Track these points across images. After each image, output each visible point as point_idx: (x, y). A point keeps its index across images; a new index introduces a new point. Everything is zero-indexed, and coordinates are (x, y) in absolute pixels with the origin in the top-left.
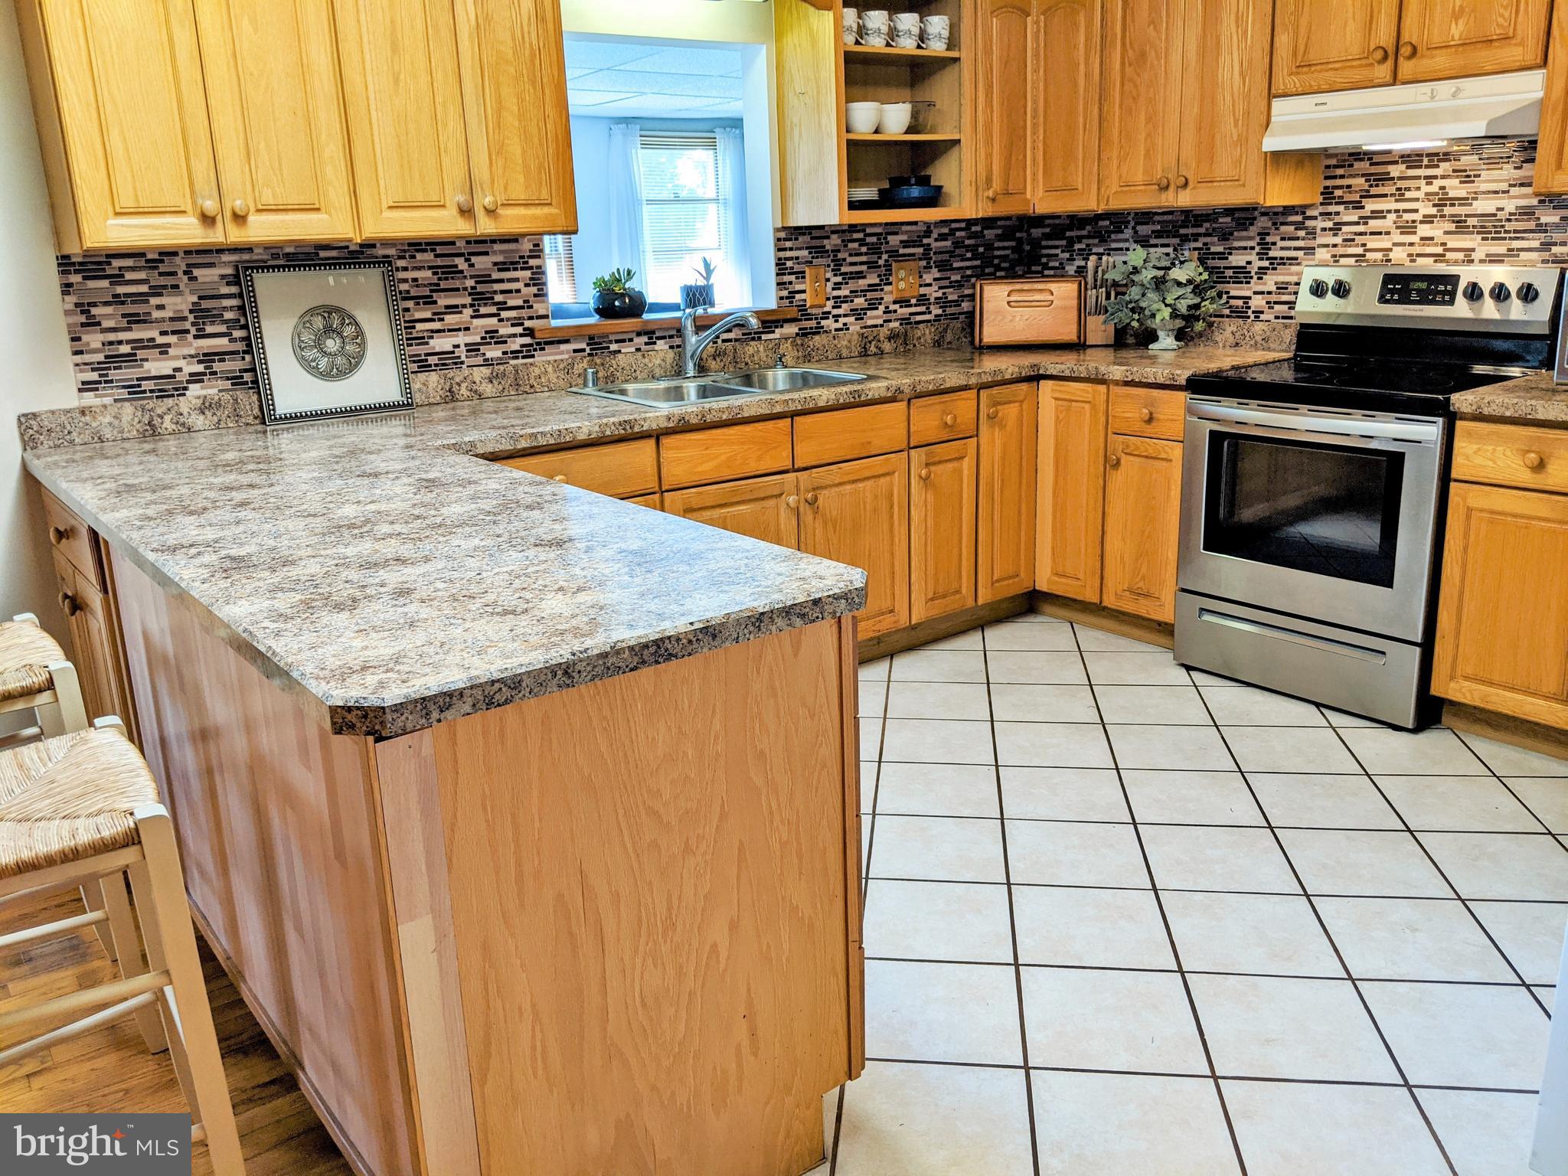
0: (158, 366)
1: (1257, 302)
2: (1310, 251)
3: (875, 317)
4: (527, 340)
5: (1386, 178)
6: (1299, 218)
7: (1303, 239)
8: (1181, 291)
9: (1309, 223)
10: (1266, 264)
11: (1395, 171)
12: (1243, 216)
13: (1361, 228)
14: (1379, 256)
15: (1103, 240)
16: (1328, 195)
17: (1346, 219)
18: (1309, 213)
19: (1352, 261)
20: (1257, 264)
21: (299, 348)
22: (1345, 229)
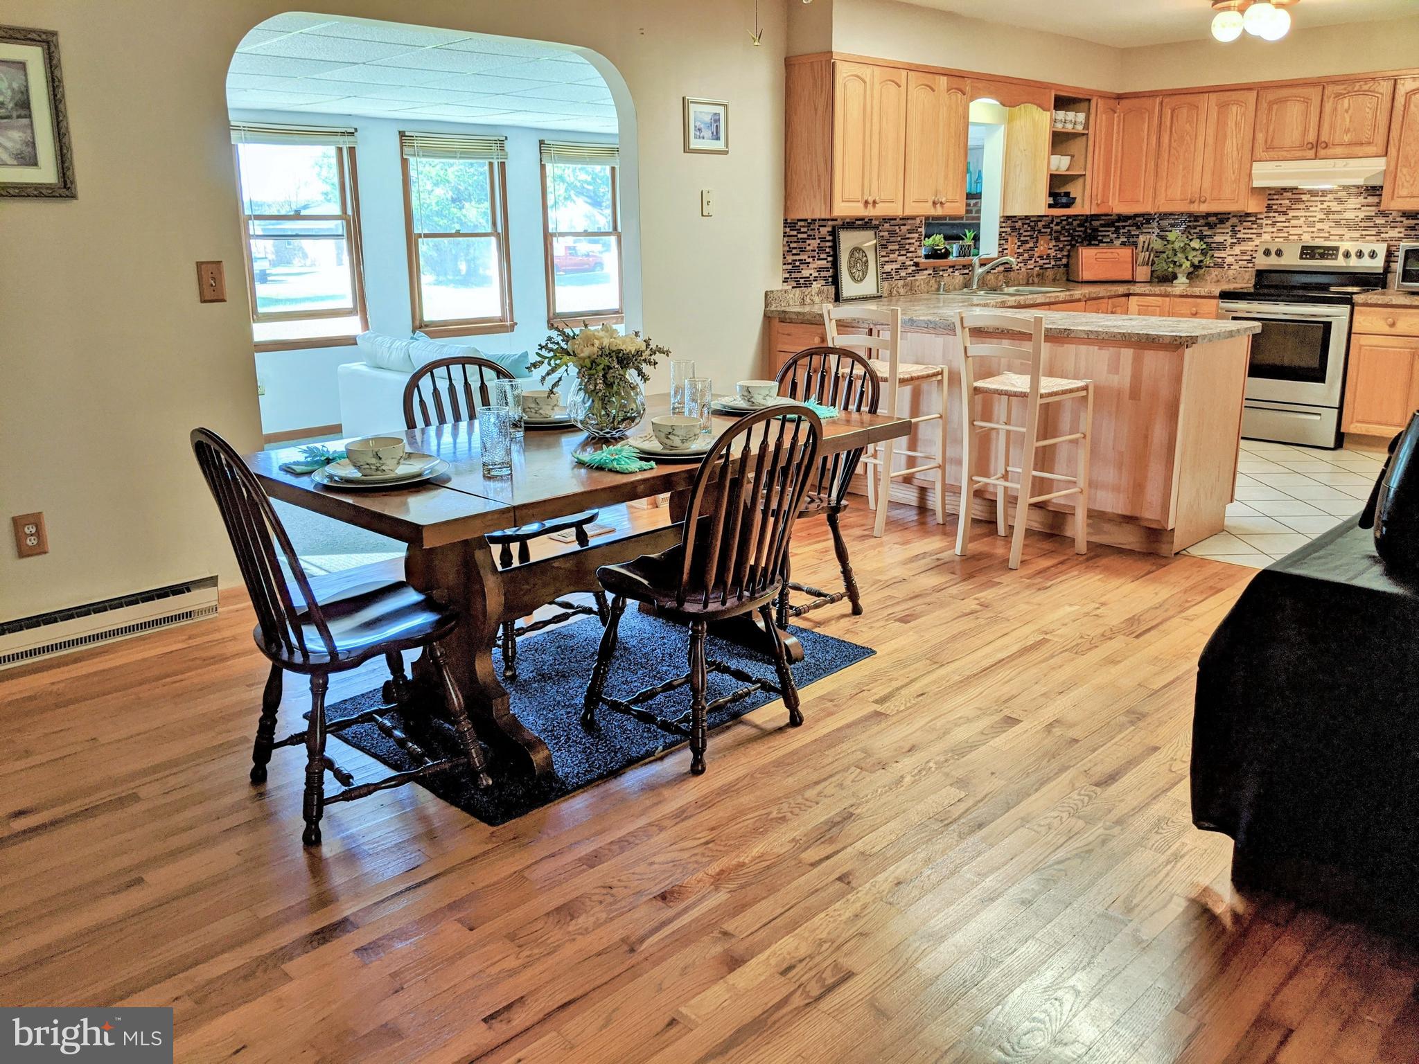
0: (805, 273)
1: (1229, 260)
2: (1259, 235)
3: (1031, 264)
4: (914, 268)
5: (1300, 201)
6: (1254, 219)
7: (1256, 229)
8: (1195, 253)
9: (1258, 221)
10: (1235, 241)
11: (1304, 197)
12: (1222, 218)
13: (1287, 224)
14: (1296, 237)
15: (1138, 228)
16: (1269, 207)
17: (1279, 220)
18: (1259, 216)
19: (1282, 240)
20: (1230, 241)
21: (850, 268)
22: (1278, 224)
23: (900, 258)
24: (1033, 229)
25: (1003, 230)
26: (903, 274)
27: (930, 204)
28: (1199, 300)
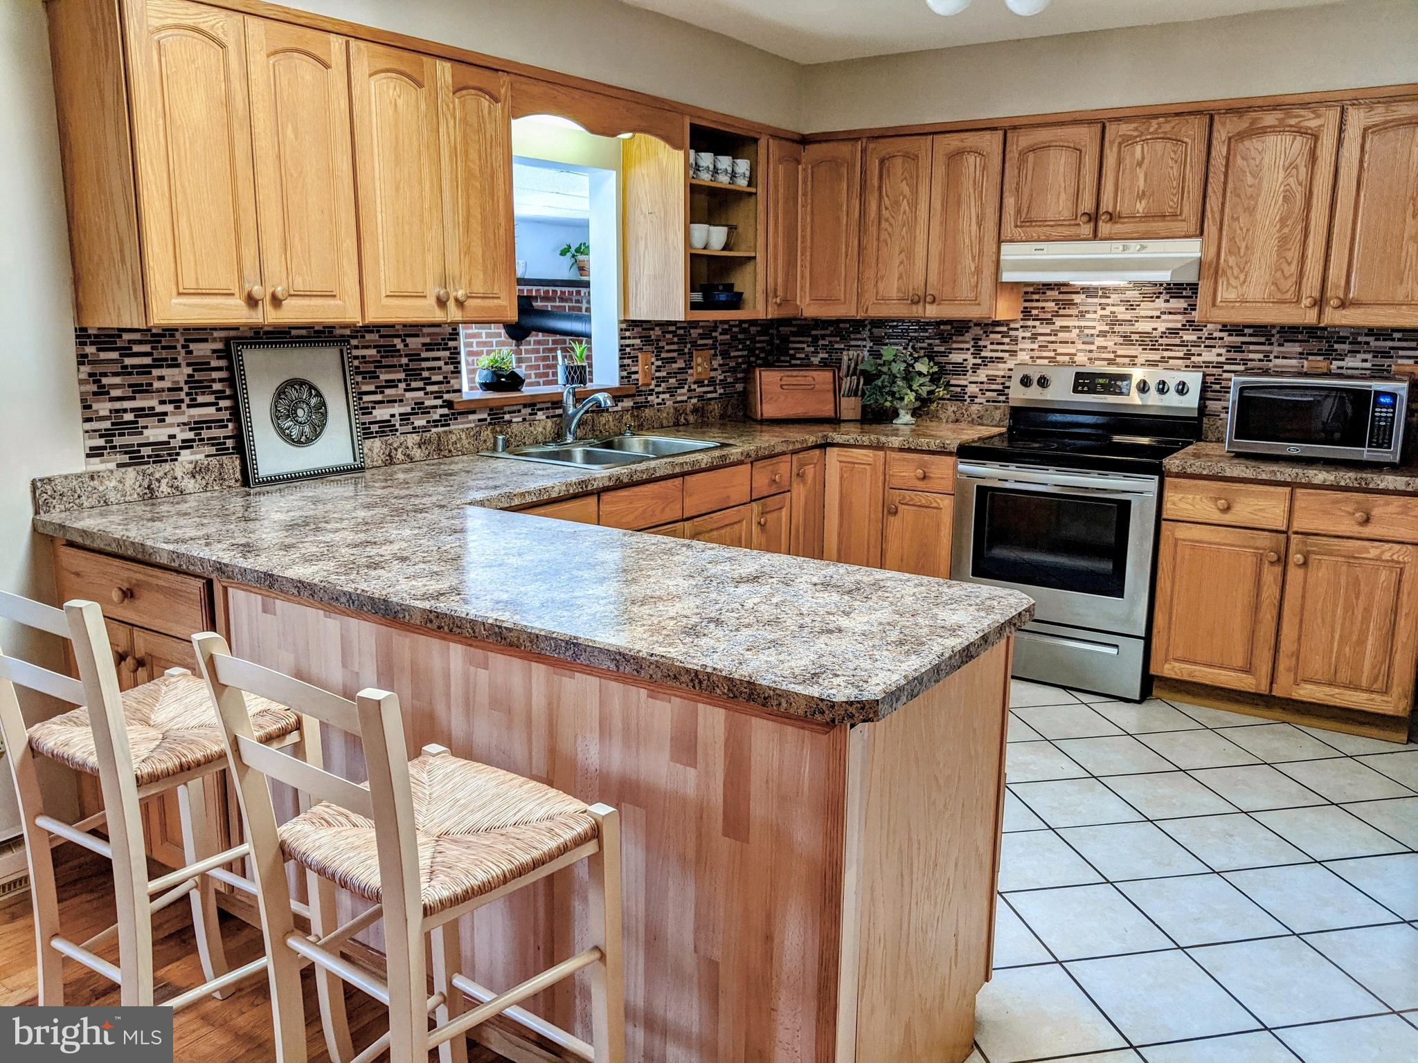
0: (155, 433)
1: (972, 389)
2: (1013, 353)
3: (682, 394)
4: (445, 411)
5: (1071, 303)
6: (1005, 329)
7: (1008, 344)
8: (922, 380)
9: (1012, 333)
10: (979, 361)
11: (1077, 299)
12: (960, 327)
13: (1052, 338)
14: (1067, 358)
15: (843, 339)
16: (1026, 312)
17: (1041, 331)
18: (1012, 326)
19: (1046, 362)
20: (972, 361)
21: (276, 417)
22: (1040, 338)
23: (409, 395)
24: (682, 340)
25: (628, 342)
26: (420, 422)
27: (432, 301)
28: (927, 457)
